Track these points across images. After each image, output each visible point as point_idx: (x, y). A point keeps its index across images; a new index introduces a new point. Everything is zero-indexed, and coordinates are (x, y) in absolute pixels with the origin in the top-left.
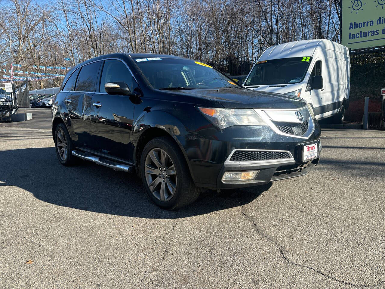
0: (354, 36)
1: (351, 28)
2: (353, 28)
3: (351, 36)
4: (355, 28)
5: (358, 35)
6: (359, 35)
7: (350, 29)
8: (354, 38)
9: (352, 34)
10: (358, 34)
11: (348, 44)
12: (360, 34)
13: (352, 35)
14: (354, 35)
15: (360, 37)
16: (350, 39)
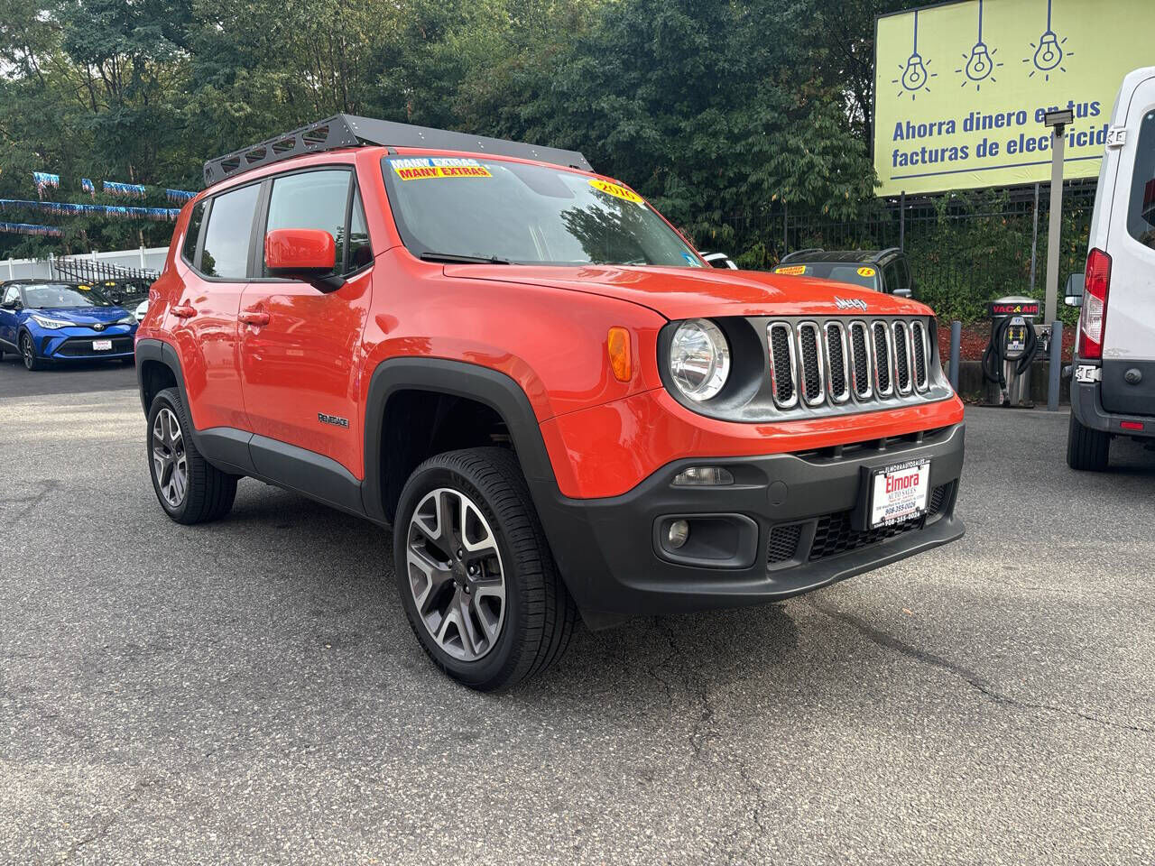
0: (907, 159)
1: (899, 138)
2: (902, 138)
3: (898, 158)
4: (908, 137)
5: (915, 158)
6: (920, 158)
7: (895, 139)
8: (906, 164)
9: (899, 153)
10: (917, 155)
11: (892, 179)
12: (920, 155)
13: (901, 156)
14: (906, 155)
15: (920, 161)
16: (895, 165)
